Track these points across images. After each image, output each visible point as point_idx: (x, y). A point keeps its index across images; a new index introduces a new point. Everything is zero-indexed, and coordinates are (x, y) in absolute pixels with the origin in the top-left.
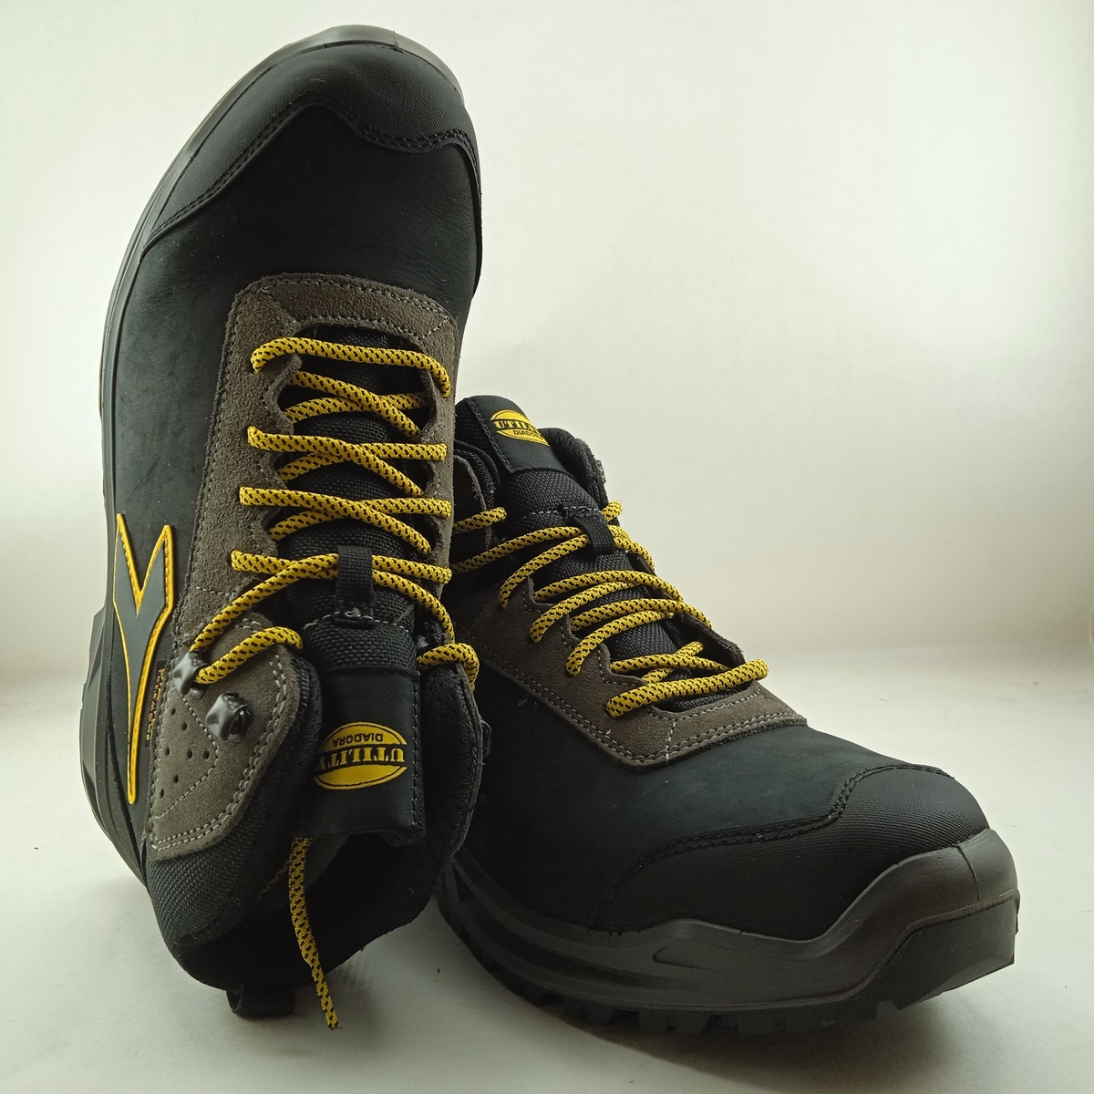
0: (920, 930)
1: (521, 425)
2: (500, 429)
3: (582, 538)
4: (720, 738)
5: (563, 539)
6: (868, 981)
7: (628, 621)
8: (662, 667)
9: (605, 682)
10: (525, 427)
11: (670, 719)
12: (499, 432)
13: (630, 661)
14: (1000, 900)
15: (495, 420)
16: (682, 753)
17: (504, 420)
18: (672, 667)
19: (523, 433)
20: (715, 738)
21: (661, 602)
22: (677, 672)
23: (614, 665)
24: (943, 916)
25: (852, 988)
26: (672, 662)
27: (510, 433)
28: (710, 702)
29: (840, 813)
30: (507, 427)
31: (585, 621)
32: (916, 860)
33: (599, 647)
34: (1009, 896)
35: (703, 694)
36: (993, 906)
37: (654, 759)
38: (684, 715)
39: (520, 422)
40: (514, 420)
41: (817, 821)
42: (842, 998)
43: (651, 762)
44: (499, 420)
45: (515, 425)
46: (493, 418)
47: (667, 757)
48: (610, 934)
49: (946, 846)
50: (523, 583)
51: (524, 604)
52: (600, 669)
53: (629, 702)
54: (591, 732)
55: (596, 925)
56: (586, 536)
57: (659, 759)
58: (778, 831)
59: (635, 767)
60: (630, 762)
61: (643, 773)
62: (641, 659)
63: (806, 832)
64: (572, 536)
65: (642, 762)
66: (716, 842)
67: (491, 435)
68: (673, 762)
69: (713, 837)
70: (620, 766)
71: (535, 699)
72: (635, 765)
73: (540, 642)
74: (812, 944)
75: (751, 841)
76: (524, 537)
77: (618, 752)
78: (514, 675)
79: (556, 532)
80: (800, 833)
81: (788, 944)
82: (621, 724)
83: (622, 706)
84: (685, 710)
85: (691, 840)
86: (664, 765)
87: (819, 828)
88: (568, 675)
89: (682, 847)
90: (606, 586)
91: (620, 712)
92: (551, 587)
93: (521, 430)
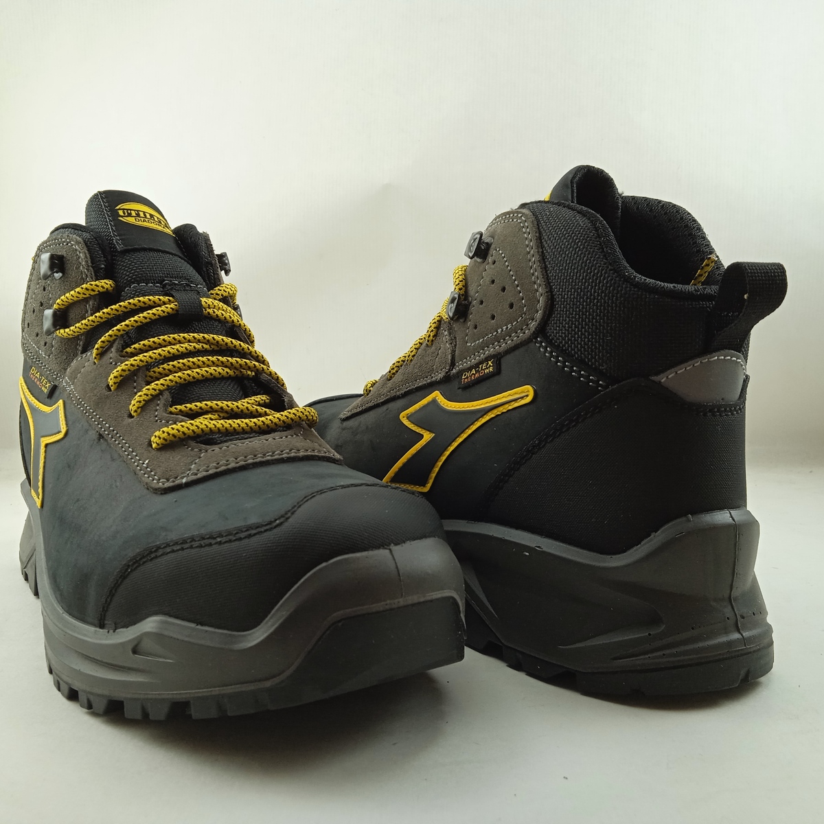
1: (145, 215)
2: (122, 217)
3: (172, 305)
4: (238, 465)
5: (155, 305)
6: (293, 668)
7: (194, 373)
8: (216, 411)
9: (157, 421)
10: (148, 216)
11: (200, 450)
12: (120, 218)
13: (187, 405)
15: (120, 209)
16: (200, 476)
17: (127, 210)
18: (227, 412)
19: (144, 221)
20: (232, 465)
21: (233, 360)
23: (173, 409)
25: (279, 675)
26: (225, 407)
27: (131, 220)
28: (244, 439)
30: (130, 215)
31: (159, 373)
32: (344, 559)
33: (161, 392)
35: (244, 431)
37: (174, 482)
38: (216, 448)
39: (144, 212)
40: (138, 211)
41: (266, 525)
42: (268, 684)
43: (172, 484)
44: (124, 209)
45: (138, 215)
46: (117, 208)
47: (184, 481)
48: (108, 632)
49: (378, 547)
50: (115, 340)
51: (111, 358)
52: (157, 410)
53: (166, 434)
54: (134, 462)
55: (100, 623)
56: (176, 303)
57: (178, 482)
58: (234, 535)
59: (156, 489)
60: (153, 486)
61: (161, 494)
62: (198, 404)
63: (255, 534)
64: (164, 303)
65: (163, 484)
66: (186, 546)
67: (110, 221)
68: (188, 485)
69: (184, 542)
70: (148, 489)
71: (103, 437)
72: (157, 486)
73: (116, 390)
74: (249, 635)
75: (210, 545)
76: (122, 304)
77: (148, 477)
78: (92, 418)
79: (150, 300)
80: (250, 536)
81: (230, 635)
82: (159, 454)
83: (160, 438)
84: (219, 444)
85: (168, 545)
86: (180, 487)
87: (266, 531)
88: (131, 416)
89: (160, 552)
90: (186, 345)
91: (158, 444)
92: (136, 346)
93: (142, 219)
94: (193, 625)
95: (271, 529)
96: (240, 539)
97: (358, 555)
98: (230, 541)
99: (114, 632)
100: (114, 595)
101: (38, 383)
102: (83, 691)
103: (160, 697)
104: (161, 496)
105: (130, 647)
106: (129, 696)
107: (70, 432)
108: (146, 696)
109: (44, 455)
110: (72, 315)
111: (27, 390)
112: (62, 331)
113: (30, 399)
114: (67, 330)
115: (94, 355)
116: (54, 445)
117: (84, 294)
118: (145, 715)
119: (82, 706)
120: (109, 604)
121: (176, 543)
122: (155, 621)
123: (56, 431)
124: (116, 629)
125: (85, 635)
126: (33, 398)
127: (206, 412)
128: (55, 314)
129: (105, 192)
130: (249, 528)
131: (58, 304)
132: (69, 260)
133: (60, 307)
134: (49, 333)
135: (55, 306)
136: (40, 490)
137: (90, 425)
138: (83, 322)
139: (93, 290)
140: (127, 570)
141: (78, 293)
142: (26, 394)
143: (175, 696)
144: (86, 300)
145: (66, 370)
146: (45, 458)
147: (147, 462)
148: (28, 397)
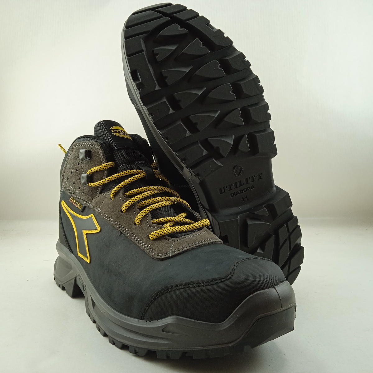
0: (260, 319)
1: (122, 132)
2: (114, 133)
3: (143, 174)
4: (190, 248)
5: (136, 174)
6: (241, 338)
7: (159, 204)
8: (171, 222)
9: (149, 227)
10: (123, 133)
11: (172, 241)
12: (113, 134)
13: (159, 219)
14: (289, 307)
15: (112, 129)
16: (176, 253)
17: (115, 129)
18: (175, 222)
20: (188, 248)
21: (171, 198)
22: (177, 223)
23: (153, 221)
24: (269, 313)
25: (235, 341)
26: (174, 220)
27: (117, 134)
28: (188, 235)
29: (232, 276)
30: (116, 132)
31: (143, 204)
32: (259, 293)
33: (147, 214)
34: (292, 305)
35: (185, 232)
36: (287, 309)
37: (166, 255)
38: (178, 239)
39: (121, 130)
40: (119, 130)
41: (223, 278)
42: (231, 345)
43: (165, 257)
45: (119, 132)
47: (170, 255)
48: (147, 322)
49: (270, 288)
50: (120, 190)
51: (120, 198)
52: (147, 222)
53: (157, 234)
54: (143, 246)
55: (141, 318)
56: (144, 173)
57: (167, 256)
58: (209, 282)
59: (158, 259)
60: (156, 257)
61: (161, 261)
62: (163, 218)
63: (219, 283)
64: (139, 173)
65: (161, 256)
66: (186, 287)
67: (109, 135)
68: (172, 257)
69: (185, 285)
70: (153, 258)
71: (123, 233)
72: (158, 258)
73: (125, 212)
74: (221, 324)
75: (199, 286)
76: (121, 173)
77: (152, 253)
78: (115, 224)
79: (133, 171)
80: (217, 283)
81: (212, 325)
82: (154, 242)
83: (155, 236)
84: (178, 237)
85: (177, 286)
86: (169, 258)
87: (224, 281)
88: (135, 224)
89: (174, 289)
90: (151, 192)
91: (154, 238)
92: (130, 192)
93: (121, 134)
94: (194, 320)
95: (226, 280)
96: (213, 284)
97: (264, 291)
98: (208, 285)
99: (150, 322)
100: (150, 306)
101: (75, 205)
102: (132, 346)
103: (176, 350)
104: (161, 262)
105: (161, 329)
106: (159, 349)
107: (103, 230)
108: (169, 350)
109: (86, 238)
110: (95, 177)
111: (68, 207)
112: (91, 184)
113: (71, 212)
114: (94, 183)
115: (111, 196)
116: (93, 235)
117: (103, 168)
118: (168, 358)
119: (131, 352)
120: (147, 310)
121: (181, 285)
122: (173, 318)
123: (94, 229)
124: (151, 321)
125: (133, 322)
126: (72, 211)
127: (167, 222)
128: (88, 176)
129: (104, 121)
130: (216, 279)
131: (89, 172)
132: (93, 153)
133: (90, 173)
134: (84, 184)
135: (87, 173)
136: (88, 255)
137: (114, 227)
138: (103, 180)
139: (107, 167)
140: (157, 296)
141: (100, 168)
142: (68, 209)
143: (185, 350)
144: (103, 171)
145: (92, 200)
146: (87, 240)
147: (149, 246)
148: (69, 210)
